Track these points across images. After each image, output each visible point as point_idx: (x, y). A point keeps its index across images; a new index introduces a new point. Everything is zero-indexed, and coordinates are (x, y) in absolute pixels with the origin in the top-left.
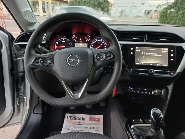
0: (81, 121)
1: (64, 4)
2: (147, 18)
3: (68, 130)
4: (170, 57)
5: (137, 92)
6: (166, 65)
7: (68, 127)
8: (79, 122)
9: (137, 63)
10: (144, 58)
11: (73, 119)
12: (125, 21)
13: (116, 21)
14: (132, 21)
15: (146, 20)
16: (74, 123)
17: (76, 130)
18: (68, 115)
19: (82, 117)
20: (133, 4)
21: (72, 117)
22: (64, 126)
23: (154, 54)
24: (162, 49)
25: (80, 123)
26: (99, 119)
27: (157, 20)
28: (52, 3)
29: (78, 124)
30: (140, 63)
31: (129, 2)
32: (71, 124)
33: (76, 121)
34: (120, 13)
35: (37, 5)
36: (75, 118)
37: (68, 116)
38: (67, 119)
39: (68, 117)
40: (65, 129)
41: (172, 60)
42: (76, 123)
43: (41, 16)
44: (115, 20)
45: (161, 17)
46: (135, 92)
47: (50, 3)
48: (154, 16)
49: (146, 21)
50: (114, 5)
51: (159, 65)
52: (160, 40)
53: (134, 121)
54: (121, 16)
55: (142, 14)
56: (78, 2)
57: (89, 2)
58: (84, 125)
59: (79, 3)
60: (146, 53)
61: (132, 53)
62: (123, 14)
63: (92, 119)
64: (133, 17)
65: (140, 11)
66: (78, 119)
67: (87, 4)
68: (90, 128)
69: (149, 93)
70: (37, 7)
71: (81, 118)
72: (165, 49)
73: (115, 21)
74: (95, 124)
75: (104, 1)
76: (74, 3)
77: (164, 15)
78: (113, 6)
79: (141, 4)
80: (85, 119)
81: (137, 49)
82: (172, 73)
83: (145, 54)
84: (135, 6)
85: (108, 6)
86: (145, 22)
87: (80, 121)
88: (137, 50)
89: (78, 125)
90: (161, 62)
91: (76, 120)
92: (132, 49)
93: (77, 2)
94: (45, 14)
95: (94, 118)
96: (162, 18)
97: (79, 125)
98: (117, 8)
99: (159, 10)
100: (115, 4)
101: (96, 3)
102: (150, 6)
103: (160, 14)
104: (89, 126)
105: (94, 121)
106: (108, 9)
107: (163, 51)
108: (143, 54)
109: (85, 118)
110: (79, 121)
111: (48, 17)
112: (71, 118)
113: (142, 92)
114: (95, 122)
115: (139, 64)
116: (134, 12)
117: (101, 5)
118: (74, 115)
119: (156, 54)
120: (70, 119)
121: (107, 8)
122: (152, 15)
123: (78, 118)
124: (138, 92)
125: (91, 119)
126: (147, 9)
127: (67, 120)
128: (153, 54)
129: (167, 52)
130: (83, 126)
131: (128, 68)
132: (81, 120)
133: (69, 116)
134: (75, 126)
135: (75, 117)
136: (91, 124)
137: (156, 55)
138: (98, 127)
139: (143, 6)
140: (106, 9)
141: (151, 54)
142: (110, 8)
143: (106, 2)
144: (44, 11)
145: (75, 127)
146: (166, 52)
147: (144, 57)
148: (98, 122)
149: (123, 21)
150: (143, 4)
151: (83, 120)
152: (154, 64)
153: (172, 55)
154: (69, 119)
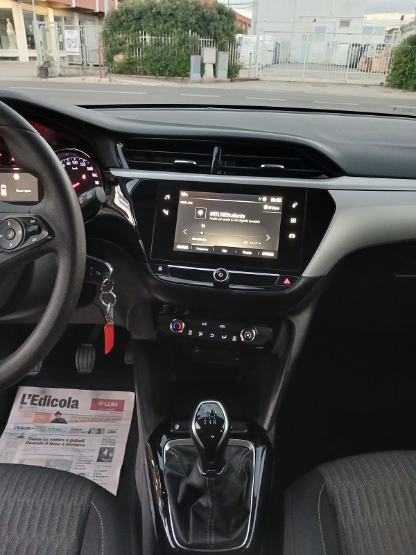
0: (64, 410)
1: (94, 21)
2: (354, 71)
3: (21, 437)
4: (285, 228)
5: (195, 333)
6: (271, 254)
7: (22, 428)
8: (58, 413)
9: (179, 247)
10: (204, 230)
11: (40, 404)
12: (284, 79)
13: (257, 80)
14: (306, 80)
15: (348, 79)
16: (43, 417)
17: (45, 437)
18: (26, 390)
19: (70, 398)
20: (315, 24)
21: (39, 398)
22: (10, 426)
23: (237, 216)
24: (265, 199)
25: (62, 416)
26: (121, 403)
27: (383, 79)
28: (57, 19)
29: (53, 417)
30: (189, 245)
31: (301, 17)
32: (31, 420)
33: (49, 409)
34: (272, 54)
35: (9, 24)
36: (47, 401)
37: (24, 395)
38: (22, 402)
39: (27, 397)
40: (11, 434)
41: (292, 236)
42: (48, 415)
43: (21, 59)
44: (252, 76)
45: (394, 69)
46: (190, 333)
47: (52, 19)
48: (376, 64)
49: (348, 81)
50: (255, 27)
51: (250, 253)
52: (263, 166)
53: (177, 427)
54: (276, 62)
55: (341, 55)
56: (135, 14)
57: (170, 15)
58: (71, 422)
59: (139, 18)
60: (212, 214)
61: (166, 212)
62: (282, 58)
63: (101, 403)
64: (312, 65)
65: (332, 46)
66: (55, 402)
67: (165, 21)
68: (89, 432)
69: (234, 339)
70: (9, 31)
71: (65, 401)
72: (273, 200)
73: (253, 80)
74: (107, 420)
75: (219, 14)
76: (123, 18)
77: (406, 63)
78: (249, 30)
79: (339, 23)
80: (76, 404)
81: (184, 199)
82: (287, 281)
83: (208, 216)
84: (320, 31)
85: (232, 29)
86: (346, 84)
87: (62, 410)
88: (182, 202)
89: (52, 422)
90: (255, 244)
91: (48, 405)
92: (168, 197)
93: (133, 15)
94: (33, 53)
95: (104, 401)
96: (401, 71)
97: (57, 421)
98: (261, 38)
99: (392, 46)
100: (256, 22)
101: (192, 20)
102: (368, 30)
103: (393, 56)
104: (86, 426)
105: (105, 408)
106: (232, 41)
107: (266, 207)
108: (203, 216)
109: (77, 402)
110: (58, 409)
111: (42, 63)
112: (33, 400)
113: (212, 335)
114: (107, 413)
115: (186, 248)
116: (317, 50)
117: (208, 25)
118: (43, 392)
119: (244, 216)
120: (32, 403)
121: (228, 35)
122: (369, 62)
123: (57, 400)
124: (201, 334)
125: (95, 404)
126: (358, 43)
127: (21, 408)
128: (235, 215)
129: (278, 208)
130: (69, 426)
131: (150, 262)
132: (64, 406)
133: (30, 395)
134: (43, 425)
135: (46, 397)
136: (94, 419)
137: (242, 221)
138: (113, 428)
139: (344, 30)
140: (225, 39)
141: (226, 215)
142: (238, 36)
143: (226, 15)
144: (31, 45)
145: (42, 429)
146: (274, 208)
147: (203, 226)
148: (116, 414)
149: (279, 79)
150: (345, 23)
151: (72, 407)
152: (233, 249)
153: (293, 220)
154: (28, 404)
